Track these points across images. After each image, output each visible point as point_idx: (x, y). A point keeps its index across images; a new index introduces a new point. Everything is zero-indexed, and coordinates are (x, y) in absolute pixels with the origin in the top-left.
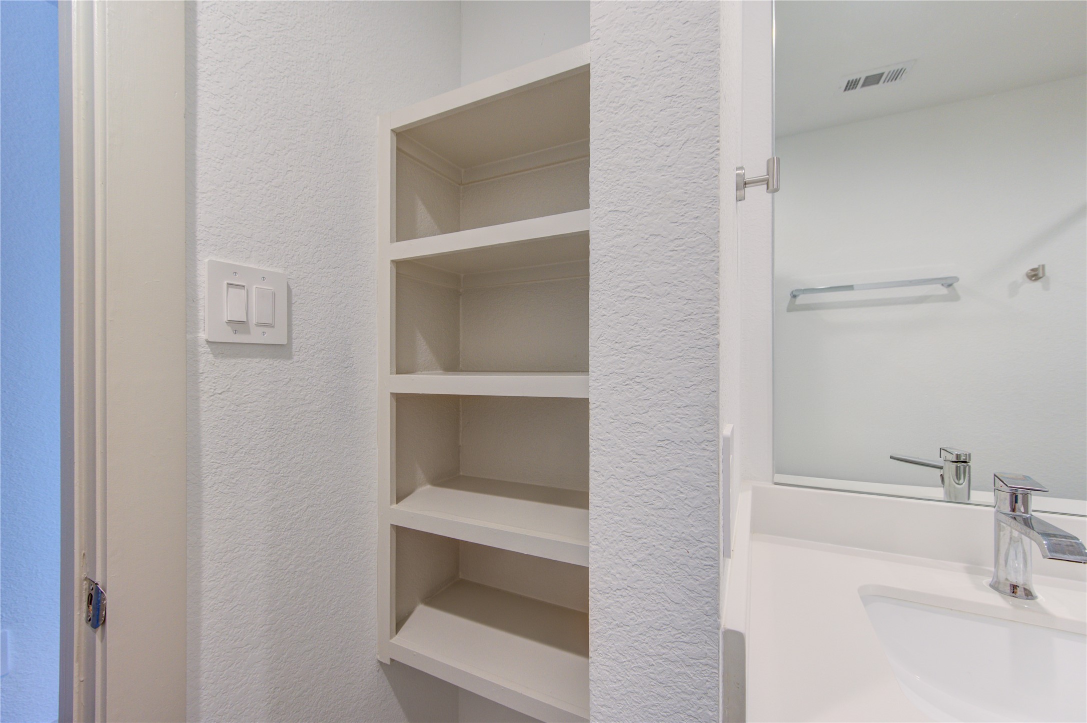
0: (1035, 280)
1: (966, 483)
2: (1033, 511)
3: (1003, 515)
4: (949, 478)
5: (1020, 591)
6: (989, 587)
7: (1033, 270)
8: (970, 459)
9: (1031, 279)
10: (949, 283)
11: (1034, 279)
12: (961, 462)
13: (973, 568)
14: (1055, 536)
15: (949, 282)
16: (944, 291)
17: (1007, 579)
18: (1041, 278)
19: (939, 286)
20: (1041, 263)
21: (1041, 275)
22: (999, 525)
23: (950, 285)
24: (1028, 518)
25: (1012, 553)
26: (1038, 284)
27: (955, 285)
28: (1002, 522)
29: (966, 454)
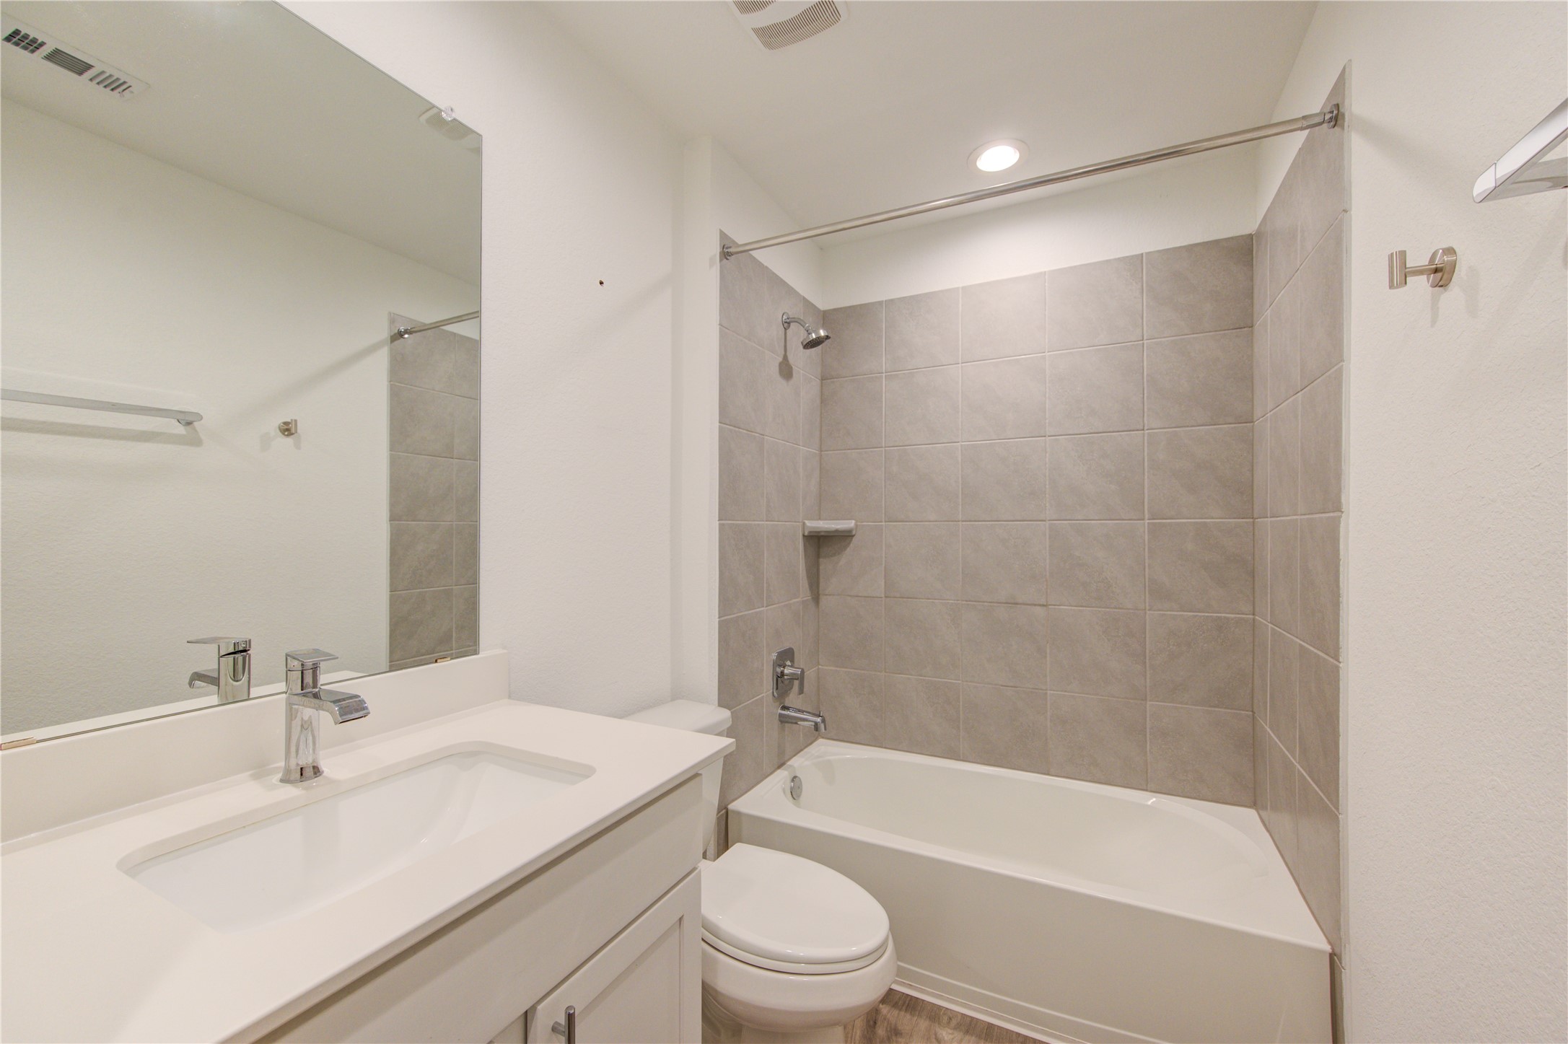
0: (287, 435)
1: (245, 679)
2: (322, 685)
3: (296, 697)
4: (226, 675)
5: (309, 772)
6: (280, 783)
7: (286, 423)
8: (250, 647)
9: (284, 434)
10: (188, 421)
11: (286, 433)
12: (241, 651)
13: (259, 771)
14: (344, 700)
15: (190, 419)
16: (181, 430)
17: (298, 764)
18: (293, 434)
19: (174, 422)
20: (294, 418)
21: (293, 431)
22: (291, 708)
23: (189, 424)
24: (317, 693)
25: (303, 739)
26: (290, 440)
27: (196, 424)
28: (295, 704)
29: (246, 641)
